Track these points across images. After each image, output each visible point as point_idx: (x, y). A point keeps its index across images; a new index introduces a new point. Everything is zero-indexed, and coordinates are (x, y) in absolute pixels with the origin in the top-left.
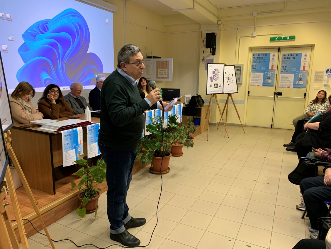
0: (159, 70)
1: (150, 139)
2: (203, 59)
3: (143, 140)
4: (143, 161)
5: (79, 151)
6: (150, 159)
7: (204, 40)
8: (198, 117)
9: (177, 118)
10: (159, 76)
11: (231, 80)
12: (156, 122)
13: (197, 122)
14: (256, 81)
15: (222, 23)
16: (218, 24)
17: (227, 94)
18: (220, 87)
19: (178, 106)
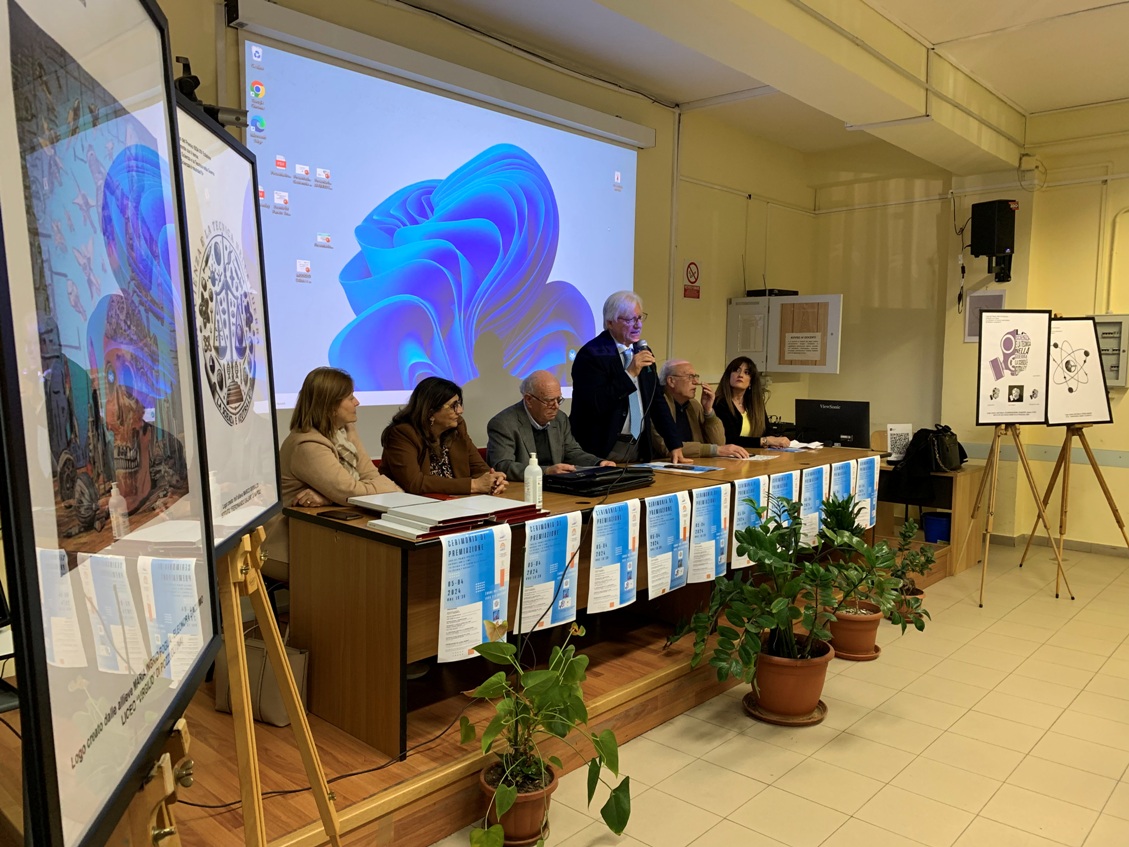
0: (788, 336)
1: (749, 582)
2: (960, 297)
3: (723, 588)
4: (721, 669)
5: (495, 608)
6: (746, 663)
7: (962, 230)
8: (939, 510)
9: (857, 508)
10: (788, 357)
11: (1081, 373)
15: (1039, 164)
16: (1024, 167)
17: (1065, 428)
18: (1031, 397)
19: (862, 464)
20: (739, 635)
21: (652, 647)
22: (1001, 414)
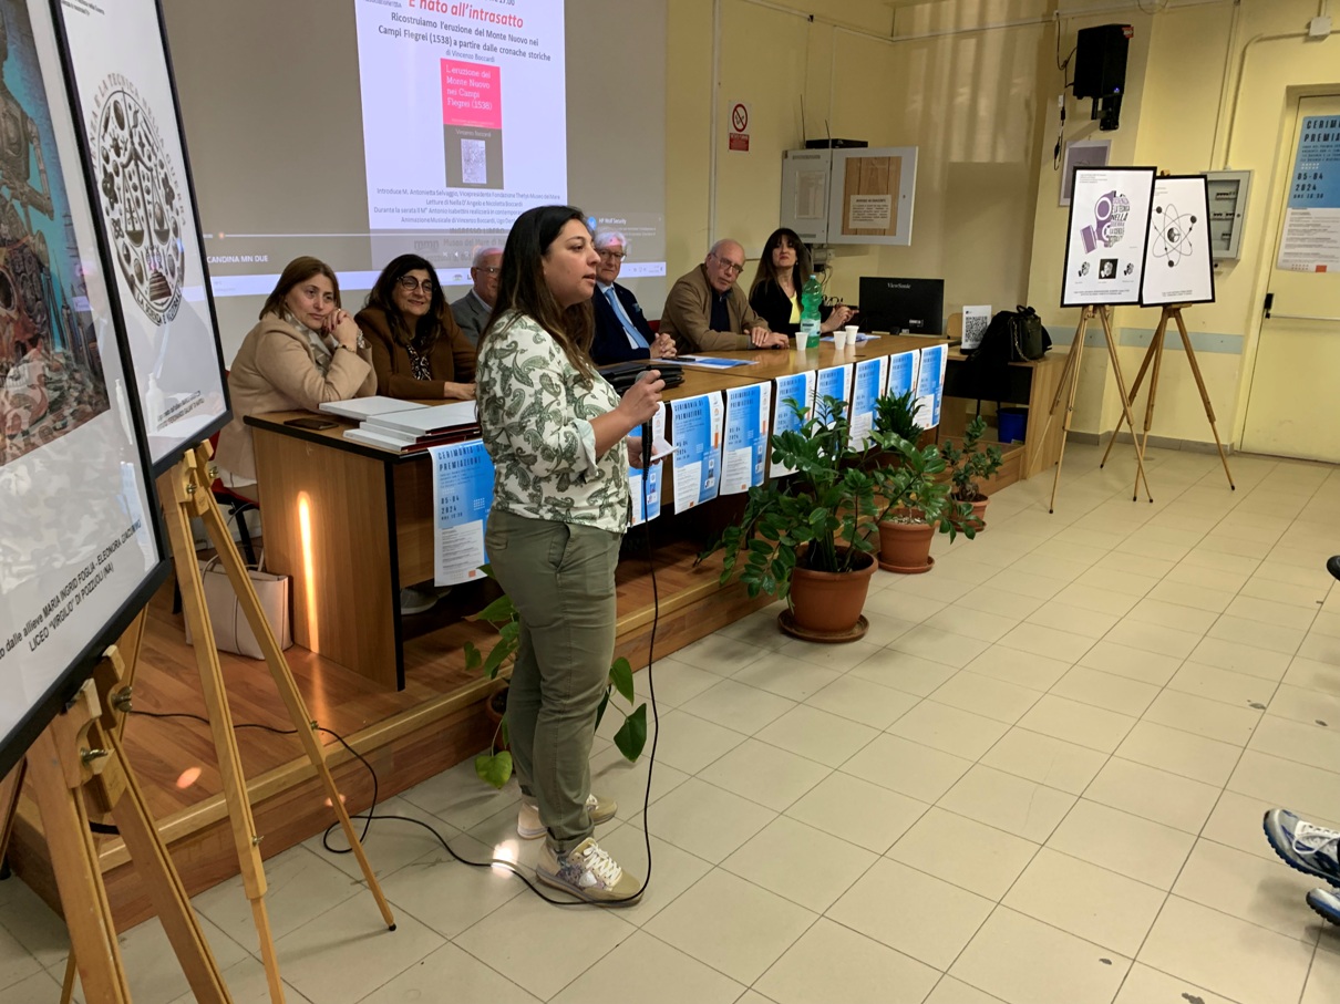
0: (854, 198)
1: (785, 493)
2: (1058, 149)
3: (757, 499)
4: (750, 585)
6: (779, 578)
7: (1066, 63)
8: (1018, 406)
9: (916, 405)
10: (852, 225)
11: (1185, 243)
12: (820, 423)
13: (1013, 427)
14: (1311, 246)
17: (1161, 308)
18: (1125, 273)
19: (926, 354)
20: (771, 549)
21: (681, 564)
22: (1089, 293)
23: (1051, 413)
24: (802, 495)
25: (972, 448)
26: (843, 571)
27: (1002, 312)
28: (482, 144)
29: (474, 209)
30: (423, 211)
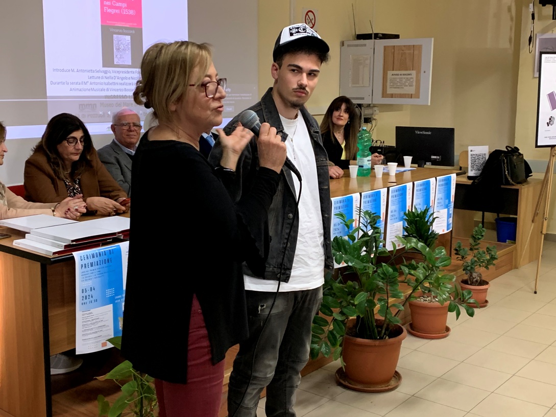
0: (390, 73)
2: (531, 39)
4: (313, 350)
10: (390, 91)
12: (363, 230)
13: (507, 231)
19: (440, 181)
20: (328, 323)
23: (533, 221)
24: (350, 283)
25: (475, 247)
26: (381, 338)
27: (496, 150)
28: (128, 38)
29: (122, 82)
30: (86, 84)
